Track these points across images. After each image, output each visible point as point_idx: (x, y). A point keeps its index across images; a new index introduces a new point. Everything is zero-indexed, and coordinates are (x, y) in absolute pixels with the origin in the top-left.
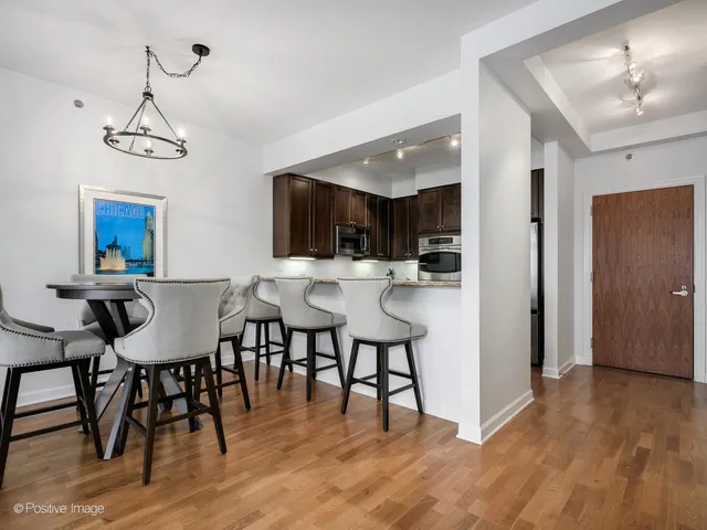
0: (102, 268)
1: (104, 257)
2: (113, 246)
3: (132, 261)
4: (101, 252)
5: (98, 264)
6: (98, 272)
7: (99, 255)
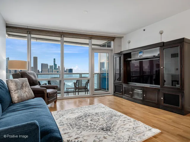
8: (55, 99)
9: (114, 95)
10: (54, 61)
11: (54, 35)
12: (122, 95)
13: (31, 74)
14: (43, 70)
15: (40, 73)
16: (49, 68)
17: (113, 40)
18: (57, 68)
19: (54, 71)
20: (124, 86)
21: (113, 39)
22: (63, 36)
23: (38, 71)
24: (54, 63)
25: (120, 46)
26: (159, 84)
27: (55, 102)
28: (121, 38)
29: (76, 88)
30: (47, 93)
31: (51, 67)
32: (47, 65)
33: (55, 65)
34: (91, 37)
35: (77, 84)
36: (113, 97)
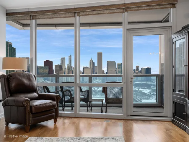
9: (172, 122)
11: (64, 16)
14: (109, 70)
15: (106, 74)
16: (117, 67)
22: (76, 15)
23: (103, 71)
31: (120, 65)
32: (114, 63)
34: (124, 7)
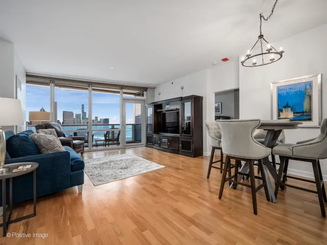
0: (281, 117)
1: (282, 112)
2: (287, 106)
3: (297, 113)
4: (280, 110)
5: (279, 116)
6: (279, 119)
7: (280, 111)
8: (82, 150)
9: (146, 146)
10: (83, 108)
12: (153, 145)
13: (55, 125)
14: (65, 120)
17: (146, 91)
18: (87, 117)
19: (82, 121)
20: (154, 136)
21: (146, 89)
22: (90, 86)
23: (59, 121)
24: (83, 111)
25: (153, 96)
26: (179, 133)
27: (82, 154)
28: (153, 88)
29: (106, 140)
30: (74, 144)
31: (78, 116)
32: (72, 113)
33: (84, 113)
34: (122, 87)
35: (108, 135)
36: (145, 148)
